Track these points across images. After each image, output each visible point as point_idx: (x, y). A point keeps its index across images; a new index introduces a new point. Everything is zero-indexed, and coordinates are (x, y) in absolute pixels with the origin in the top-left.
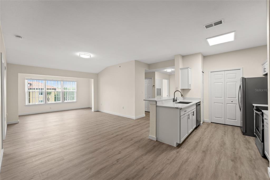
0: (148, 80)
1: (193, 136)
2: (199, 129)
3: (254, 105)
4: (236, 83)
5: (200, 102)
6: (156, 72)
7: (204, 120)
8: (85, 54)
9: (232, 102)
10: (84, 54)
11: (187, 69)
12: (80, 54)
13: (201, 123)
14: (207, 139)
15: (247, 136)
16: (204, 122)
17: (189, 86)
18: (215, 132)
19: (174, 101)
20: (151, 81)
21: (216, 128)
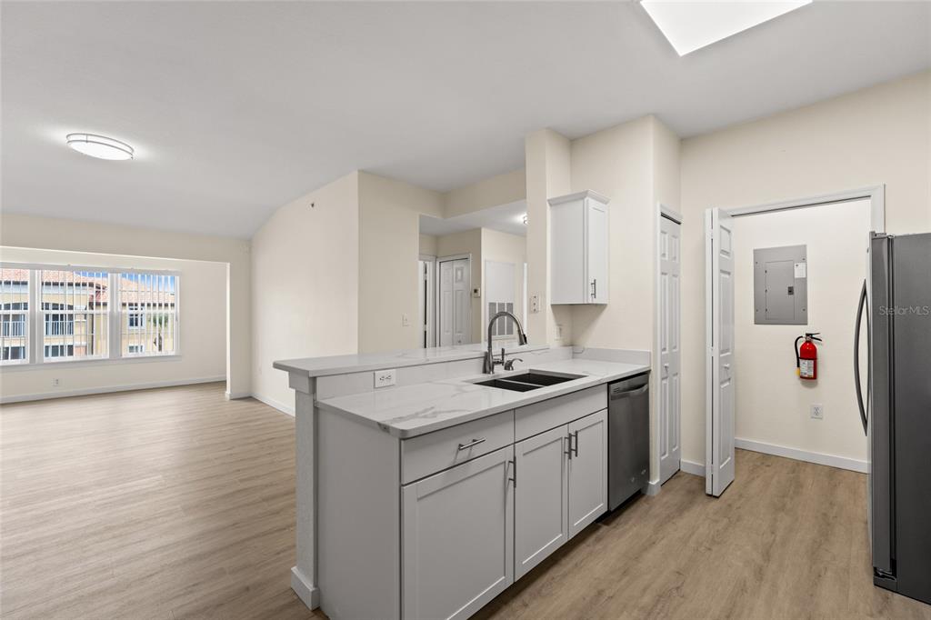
0: (457, 265)
1: (565, 575)
2: (626, 523)
6: (483, 230)
8: (90, 138)
10: (84, 138)
11: (581, 202)
12: (72, 138)
13: (655, 481)
14: (635, 613)
15: (897, 599)
16: (680, 476)
17: (591, 291)
18: (710, 549)
19: (488, 369)
20: (467, 269)
21: (726, 521)
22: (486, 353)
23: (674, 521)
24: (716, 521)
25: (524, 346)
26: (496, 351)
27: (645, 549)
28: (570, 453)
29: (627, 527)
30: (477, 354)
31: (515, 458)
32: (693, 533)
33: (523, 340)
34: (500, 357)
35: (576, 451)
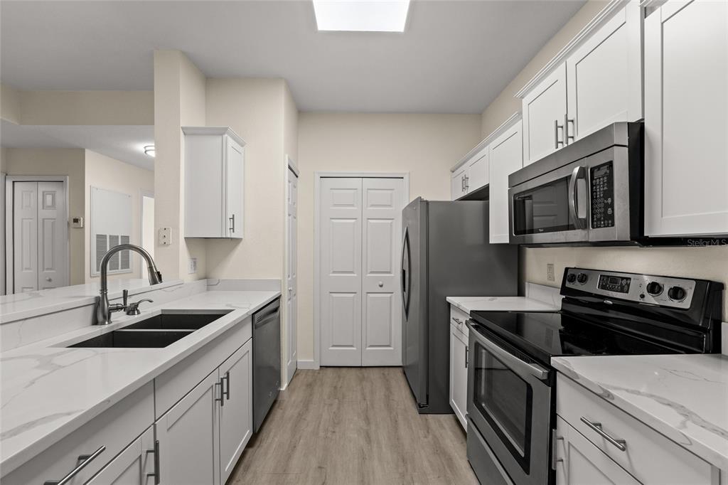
0: (43, 188)
3: (449, 299)
4: (391, 223)
5: (278, 298)
6: (87, 152)
7: (299, 360)
9: (381, 286)
11: (219, 138)
13: (284, 386)
15: (430, 416)
16: (298, 374)
17: (229, 225)
18: (334, 432)
19: (100, 318)
20: (62, 196)
21: (337, 401)
22: (97, 298)
23: (303, 417)
24: (331, 405)
25: (159, 285)
26: (114, 293)
27: (289, 457)
28: (222, 399)
29: (269, 441)
30: (81, 301)
31: (157, 445)
32: (320, 423)
33: (156, 278)
34: (121, 301)
35: (228, 393)
